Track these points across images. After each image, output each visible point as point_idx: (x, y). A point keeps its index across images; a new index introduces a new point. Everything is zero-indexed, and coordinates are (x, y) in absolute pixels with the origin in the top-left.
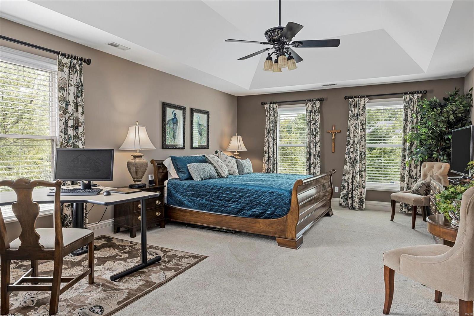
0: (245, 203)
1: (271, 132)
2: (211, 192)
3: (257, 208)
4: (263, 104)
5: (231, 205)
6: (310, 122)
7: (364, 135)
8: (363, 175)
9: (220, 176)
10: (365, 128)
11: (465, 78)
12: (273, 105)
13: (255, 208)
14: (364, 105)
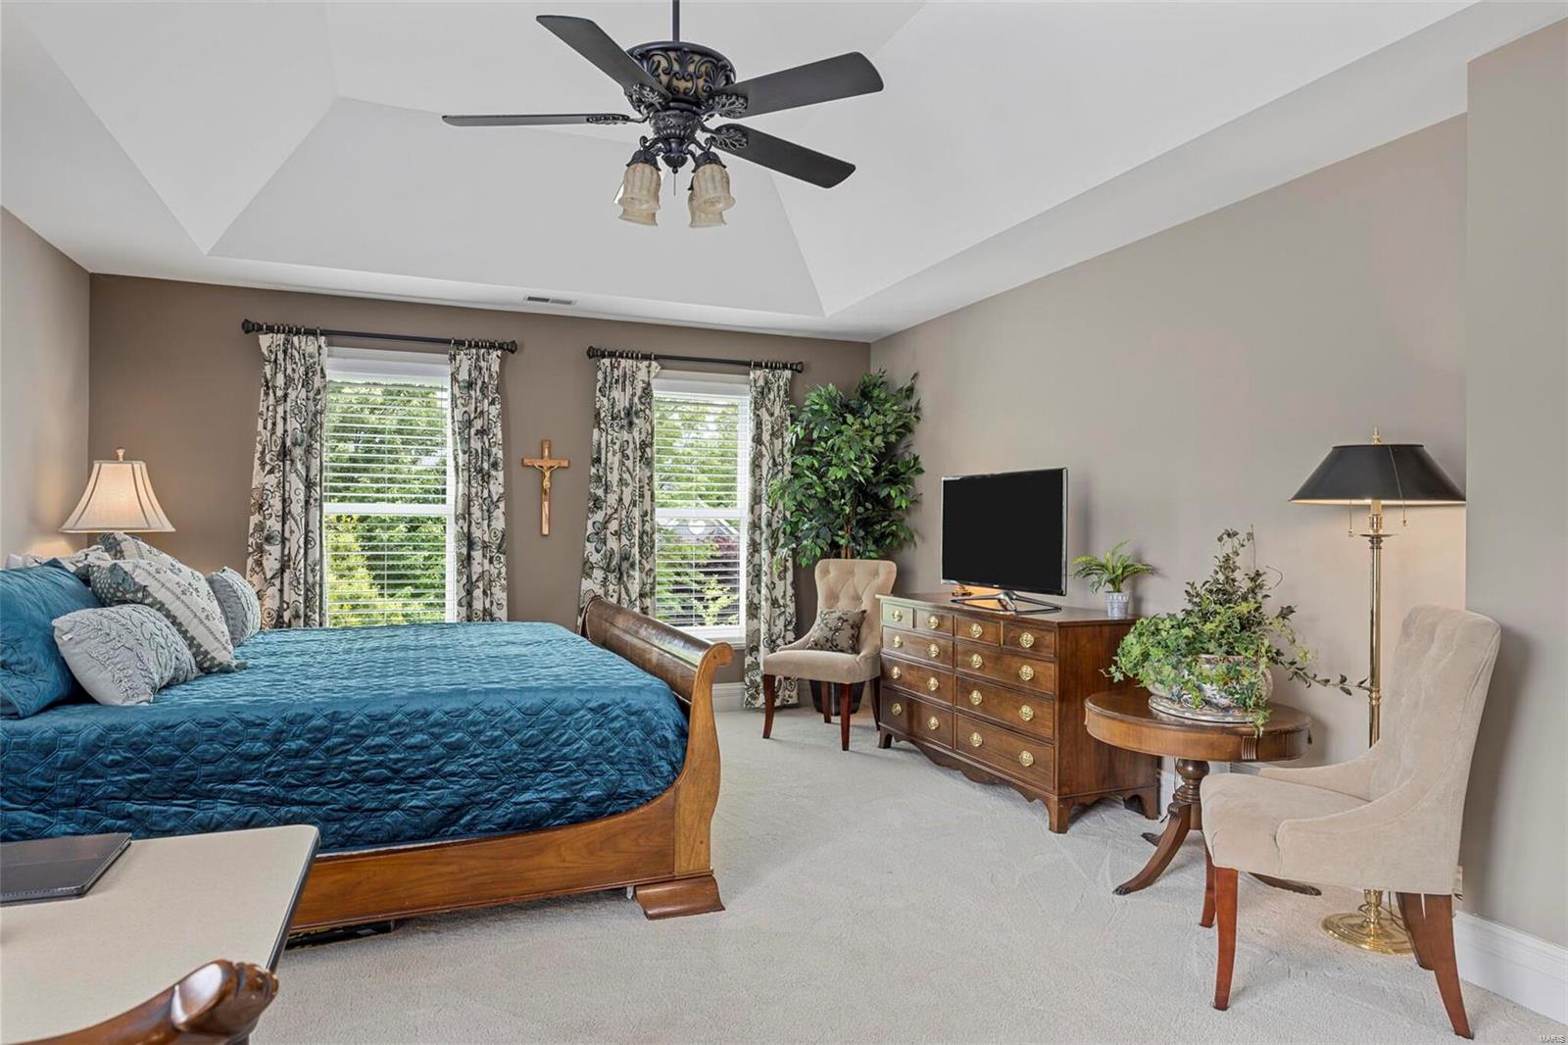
0: (482, 776)
1: (298, 452)
2: (268, 755)
3: (540, 784)
4: (251, 328)
5: (402, 799)
6: (469, 423)
7: (648, 478)
8: (647, 607)
9: (208, 668)
10: (652, 458)
11: (872, 348)
12: (303, 338)
13: (527, 788)
14: (649, 384)
